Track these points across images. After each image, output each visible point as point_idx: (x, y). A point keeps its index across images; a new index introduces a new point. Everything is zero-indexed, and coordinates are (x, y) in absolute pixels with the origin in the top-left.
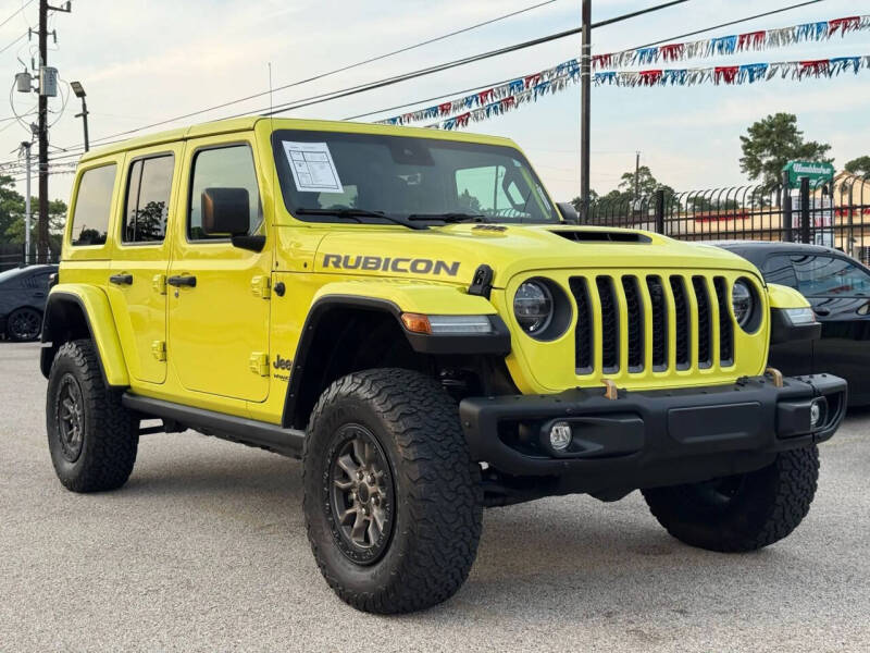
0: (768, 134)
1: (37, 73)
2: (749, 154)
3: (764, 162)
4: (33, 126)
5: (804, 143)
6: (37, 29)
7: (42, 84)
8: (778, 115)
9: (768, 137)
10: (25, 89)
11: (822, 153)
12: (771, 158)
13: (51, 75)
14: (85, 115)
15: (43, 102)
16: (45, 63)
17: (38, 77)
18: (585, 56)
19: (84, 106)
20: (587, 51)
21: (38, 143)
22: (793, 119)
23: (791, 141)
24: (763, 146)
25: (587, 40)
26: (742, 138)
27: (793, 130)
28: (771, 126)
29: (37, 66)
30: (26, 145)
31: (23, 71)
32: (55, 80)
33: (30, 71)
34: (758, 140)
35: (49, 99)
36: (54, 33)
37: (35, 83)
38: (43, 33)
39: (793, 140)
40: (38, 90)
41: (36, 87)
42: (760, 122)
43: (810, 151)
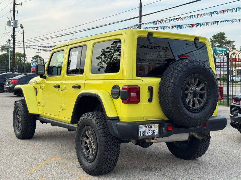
0: (217, 38)
1: (12, 21)
2: (212, 43)
3: (216, 45)
4: (11, 35)
5: (227, 40)
6: (13, 10)
7: (14, 24)
8: (220, 33)
9: (217, 39)
10: (9, 25)
11: (232, 43)
12: (218, 45)
13: (16, 22)
14: (23, 33)
15: (14, 29)
16: (14, 19)
17: (13, 22)
18: (140, 23)
19: (23, 31)
20: (141, 22)
21: (12, 40)
22: (224, 34)
23: (224, 40)
24: (216, 41)
25: (141, 19)
26: (210, 39)
27: (224, 37)
28: (218, 36)
29: (12, 20)
30: (9, 40)
31: (9, 21)
32: (17, 23)
33: (11, 21)
34: (215, 39)
35: (16, 28)
36: (17, 11)
37: (12, 24)
38: (14, 11)
39: (224, 39)
40: (12, 26)
41: (12, 25)
42: (215, 35)
43: (229, 43)
